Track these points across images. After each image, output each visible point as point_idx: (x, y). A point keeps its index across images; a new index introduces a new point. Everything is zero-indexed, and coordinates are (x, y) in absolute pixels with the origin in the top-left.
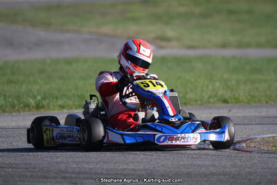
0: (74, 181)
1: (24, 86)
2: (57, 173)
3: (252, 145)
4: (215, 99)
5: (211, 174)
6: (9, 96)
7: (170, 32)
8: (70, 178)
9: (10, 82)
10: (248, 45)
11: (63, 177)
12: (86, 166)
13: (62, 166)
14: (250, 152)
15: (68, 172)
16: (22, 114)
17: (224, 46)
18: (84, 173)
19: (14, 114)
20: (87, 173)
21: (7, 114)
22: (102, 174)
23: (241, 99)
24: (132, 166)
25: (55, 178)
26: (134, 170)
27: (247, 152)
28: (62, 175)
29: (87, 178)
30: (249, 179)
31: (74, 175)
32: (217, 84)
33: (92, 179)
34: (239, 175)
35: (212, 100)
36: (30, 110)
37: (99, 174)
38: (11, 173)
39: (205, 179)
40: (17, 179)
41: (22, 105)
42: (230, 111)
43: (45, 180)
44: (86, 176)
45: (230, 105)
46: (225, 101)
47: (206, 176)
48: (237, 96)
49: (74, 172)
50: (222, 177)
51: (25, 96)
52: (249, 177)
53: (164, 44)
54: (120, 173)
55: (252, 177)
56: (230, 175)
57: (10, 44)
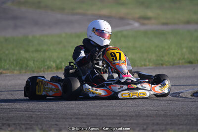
0: (85, 120)
1: (47, 54)
2: (72, 115)
4: (183, 61)
5: (181, 115)
6: (37, 61)
7: (150, 13)
8: (82, 118)
9: (37, 51)
11: (77, 118)
12: (93, 110)
13: (76, 111)
16: (46, 73)
18: (91, 115)
19: (41, 73)
20: (93, 115)
21: (35, 73)
22: (104, 115)
24: (125, 109)
26: (126, 112)
28: (76, 117)
29: (93, 119)
32: (185, 50)
33: (97, 119)
35: (181, 61)
36: (52, 71)
37: (101, 115)
39: (177, 118)
40: (45, 119)
41: (46, 67)
42: (194, 69)
43: (64, 120)
44: (93, 117)
45: (194, 65)
46: (191, 62)
47: (177, 116)
49: (82, 115)
50: (189, 116)
53: (146, 22)
54: (116, 114)
56: (195, 115)
57: (36, 23)
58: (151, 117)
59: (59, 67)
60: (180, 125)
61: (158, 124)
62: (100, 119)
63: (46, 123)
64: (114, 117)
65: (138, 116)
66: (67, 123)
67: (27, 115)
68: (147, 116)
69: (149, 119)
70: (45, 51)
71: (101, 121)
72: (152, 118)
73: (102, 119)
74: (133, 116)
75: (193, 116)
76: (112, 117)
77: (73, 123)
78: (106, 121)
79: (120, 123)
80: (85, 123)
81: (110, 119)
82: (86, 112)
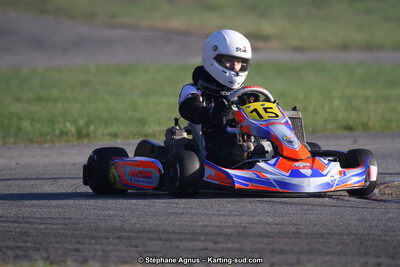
0: (133, 242)
1: (59, 105)
2: (108, 231)
3: (388, 191)
4: (334, 125)
5: (329, 234)
6: (39, 121)
8: (130, 238)
9: (39, 99)
10: (380, 47)
11: (118, 238)
12: (151, 221)
13: (117, 223)
14: (384, 201)
15: (125, 230)
16: (57, 145)
17: (345, 47)
18: (148, 232)
19: (46, 145)
20: (152, 232)
21: (35, 146)
22: (174, 232)
23: (371, 124)
24: (216, 221)
25: (107, 238)
26: (218, 227)
27: (380, 201)
28: (117, 234)
29: (152, 239)
30: (383, 241)
31: (133, 235)
32: (337, 103)
33: (160, 239)
34: (369, 234)
35: (329, 126)
36: (68, 141)
37: (169, 233)
38: (43, 231)
39: (322, 240)
40: (53, 239)
41: (57, 133)
42: (355, 141)
43: (93, 241)
44: (151, 235)
45: (355, 133)
46: (349, 128)
47: (322, 236)
48: (365, 120)
49: (130, 231)
50: (345, 237)
51: (61, 120)
52: (383, 238)
53: (260, 44)
54: (199, 231)
55: (388, 238)
56: (356, 235)
57: (37, 43)
58: (268, 237)
59: (84, 132)
60: (327, 254)
61: (282, 252)
62: (166, 240)
63: (56, 246)
64: (194, 235)
65: (243, 234)
66: (98, 247)
67: (18, 230)
68: (261, 235)
69: (266, 240)
70: (55, 101)
71: (168, 244)
72: (270, 239)
73: (169, 240)
74: (232, 235)
75: (352, 237)
76: (189, 237)
77: (112, 248)
78: (177, 243)
79: (206, 249)
80: (137, 247)
81: (185, 240)
82: (138, 226)
